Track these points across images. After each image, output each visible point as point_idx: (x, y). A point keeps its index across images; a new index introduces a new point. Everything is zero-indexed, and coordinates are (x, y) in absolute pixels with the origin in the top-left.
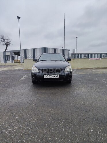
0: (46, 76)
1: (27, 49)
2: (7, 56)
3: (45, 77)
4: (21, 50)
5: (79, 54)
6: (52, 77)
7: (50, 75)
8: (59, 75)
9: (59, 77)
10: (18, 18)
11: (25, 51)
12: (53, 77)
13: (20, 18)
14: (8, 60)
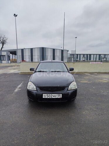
0: (45, 96)
1: (24, 49)
2: (3, 56)
3: (43, 97)
4: (17, 49)
5: (77, 55)
6: (52, 97)
7: (50, 95)
8: (61, 95)
9: (61, 97)
10: (15, 15)
11: (22, 50)
12: (54, 97)
13: (17, 15)
14: (3, 60)
